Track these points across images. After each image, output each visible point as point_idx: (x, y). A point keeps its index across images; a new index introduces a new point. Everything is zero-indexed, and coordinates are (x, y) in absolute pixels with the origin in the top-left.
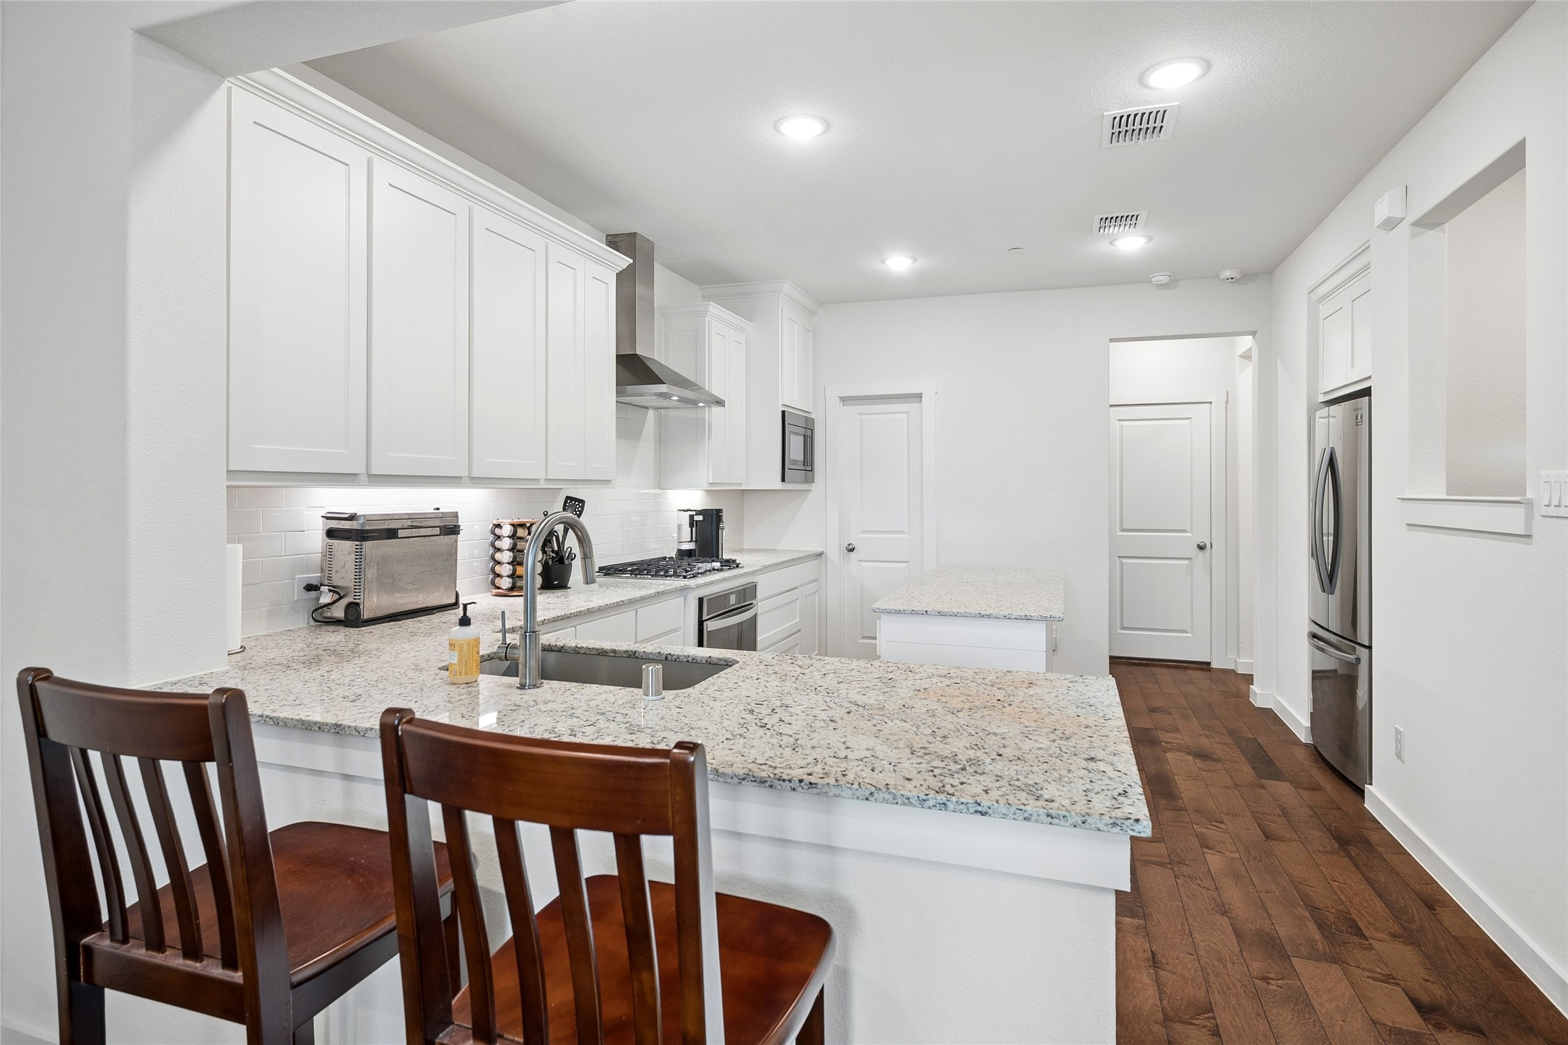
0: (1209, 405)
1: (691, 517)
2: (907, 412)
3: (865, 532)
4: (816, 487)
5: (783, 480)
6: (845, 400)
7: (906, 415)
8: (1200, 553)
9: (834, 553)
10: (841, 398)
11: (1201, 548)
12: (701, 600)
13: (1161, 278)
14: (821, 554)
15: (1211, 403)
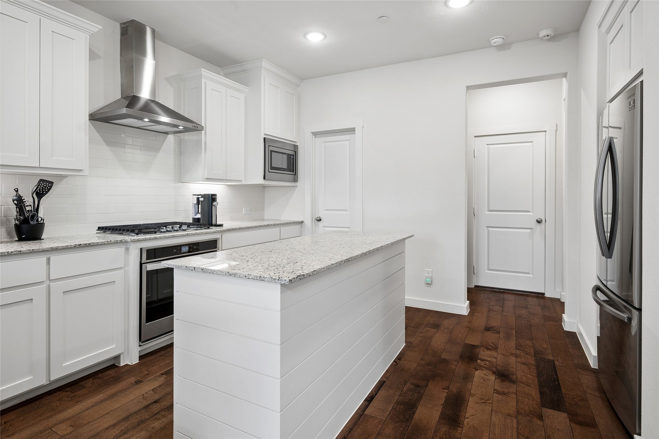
0: (544, 133)
1: (198, 199)
2: (349, 140)
3: (326, 210)
4: (298, 184)
5: (264, 179)
6: (315, 134)
7: (348, 142)
8: (538, 225)
9: (308, 222)
10: (313, 133)
11: (539, 222)
12: (141, 249)
13: (497, 41)
14: (302, 222)
15: (546, 131)
